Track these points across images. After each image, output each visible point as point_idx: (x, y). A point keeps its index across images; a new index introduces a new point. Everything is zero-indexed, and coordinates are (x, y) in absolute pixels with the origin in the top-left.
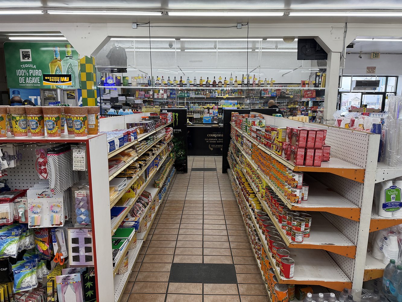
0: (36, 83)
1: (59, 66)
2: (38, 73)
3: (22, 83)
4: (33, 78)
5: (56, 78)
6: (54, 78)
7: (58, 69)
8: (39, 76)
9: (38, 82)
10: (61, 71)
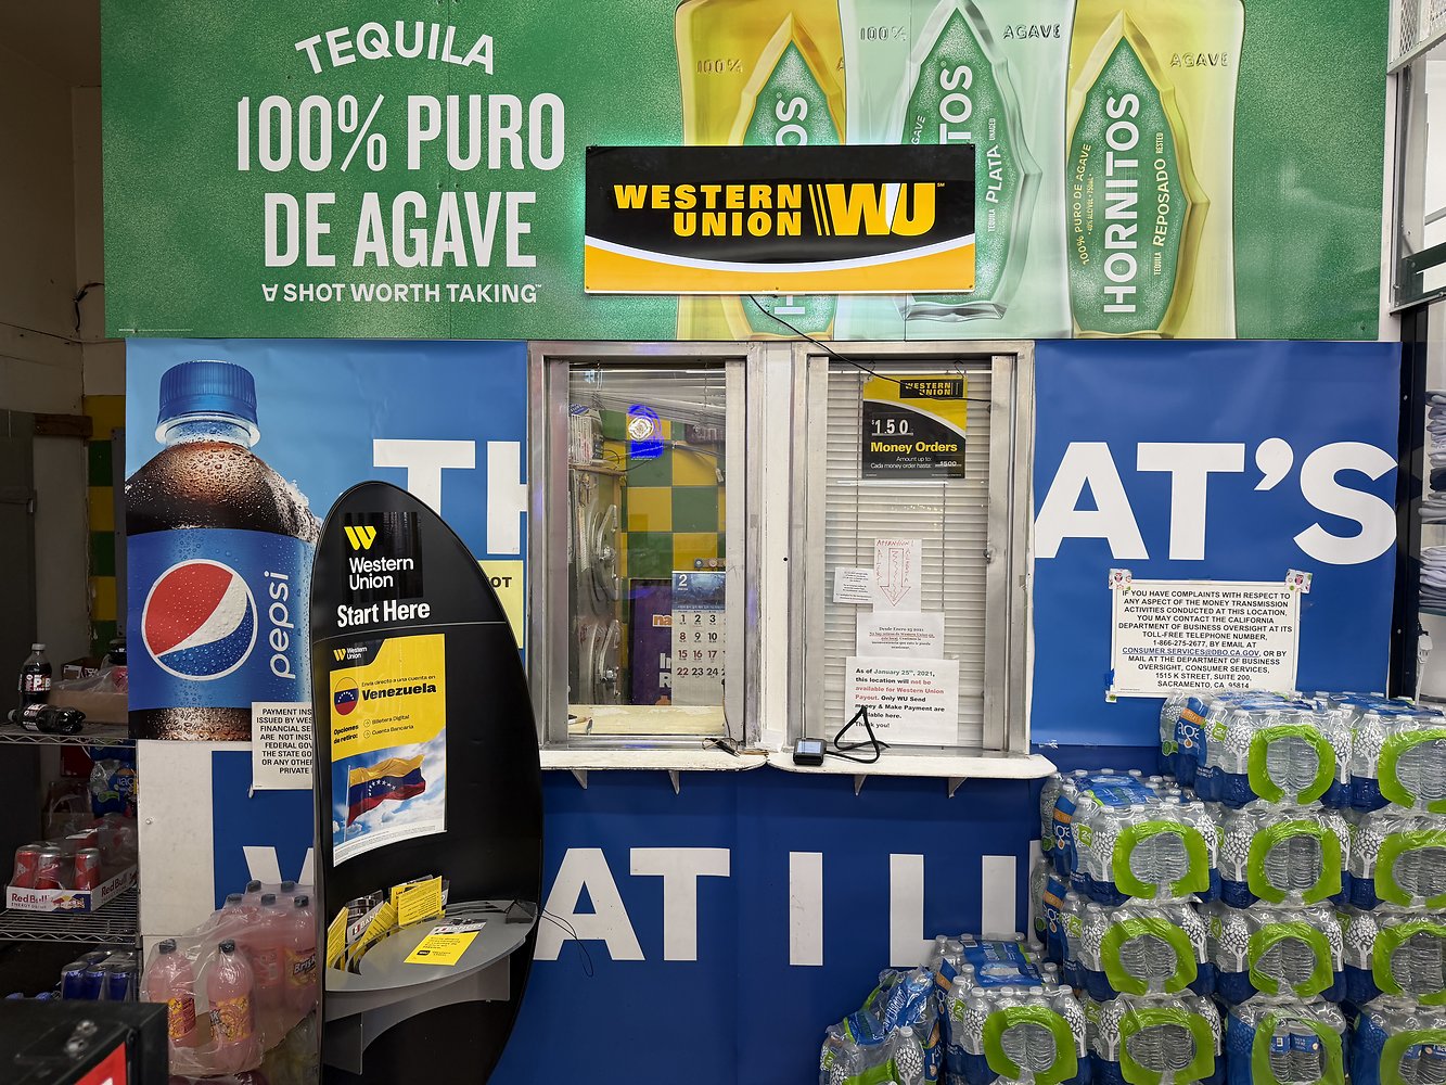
0: (483, 260)
1: (803, 44)
2: (524, 133)
3: (301, 273)
4: (448, 200)
5: (760, 194)
6: (734, 194)
7: (792, 75)
8: (529, 178)
9: (514, 259)
10: (828, 105)
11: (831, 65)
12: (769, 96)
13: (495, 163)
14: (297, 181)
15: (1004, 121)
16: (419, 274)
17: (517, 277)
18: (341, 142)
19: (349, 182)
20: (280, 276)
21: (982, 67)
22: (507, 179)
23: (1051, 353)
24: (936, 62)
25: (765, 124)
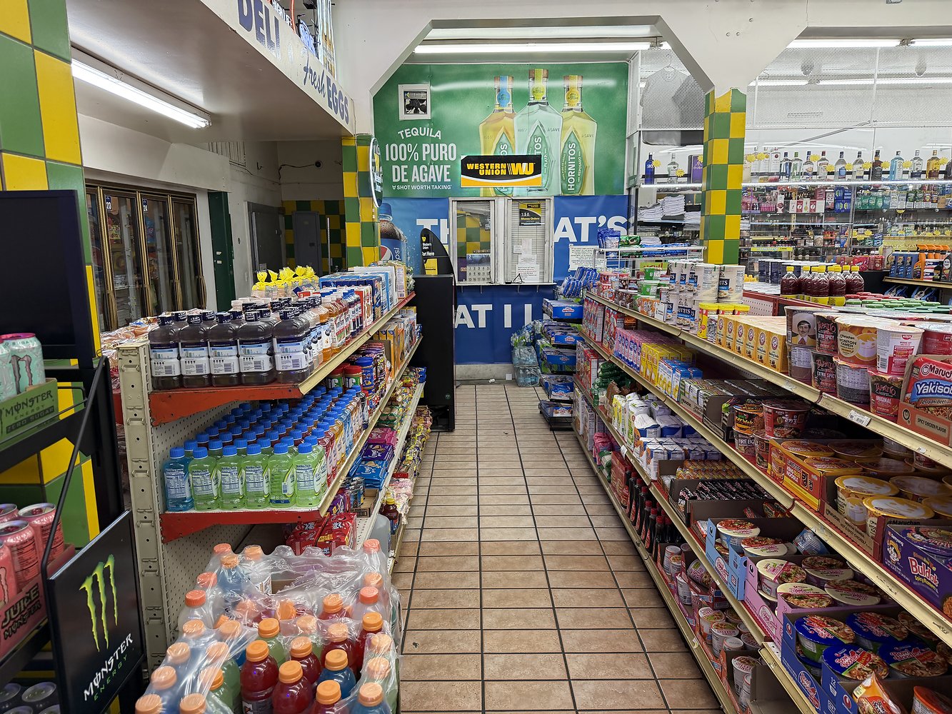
0: (439, 180)
1: (506, 133)
2: (447, 152)
3: (400, 183)
4: (432, 167)
5: (497, 165)
6: (492, 165)
7: (504, 140)
8: (449, 162)
9: (446, 180)
10: (511, 146)
11: (512, 137)
12: (499, 144)
13: (441, 159)
14: (399, 163)
15: (549, 150)
16: (426, 183)
17: (447, 184)
18: (409, 154)
19: (410, 163)
20: (396, 184)
21: (543, 138)
22: (444, 163)
23: (557, 198)
24: (534, 136)
25: (498, 150)
